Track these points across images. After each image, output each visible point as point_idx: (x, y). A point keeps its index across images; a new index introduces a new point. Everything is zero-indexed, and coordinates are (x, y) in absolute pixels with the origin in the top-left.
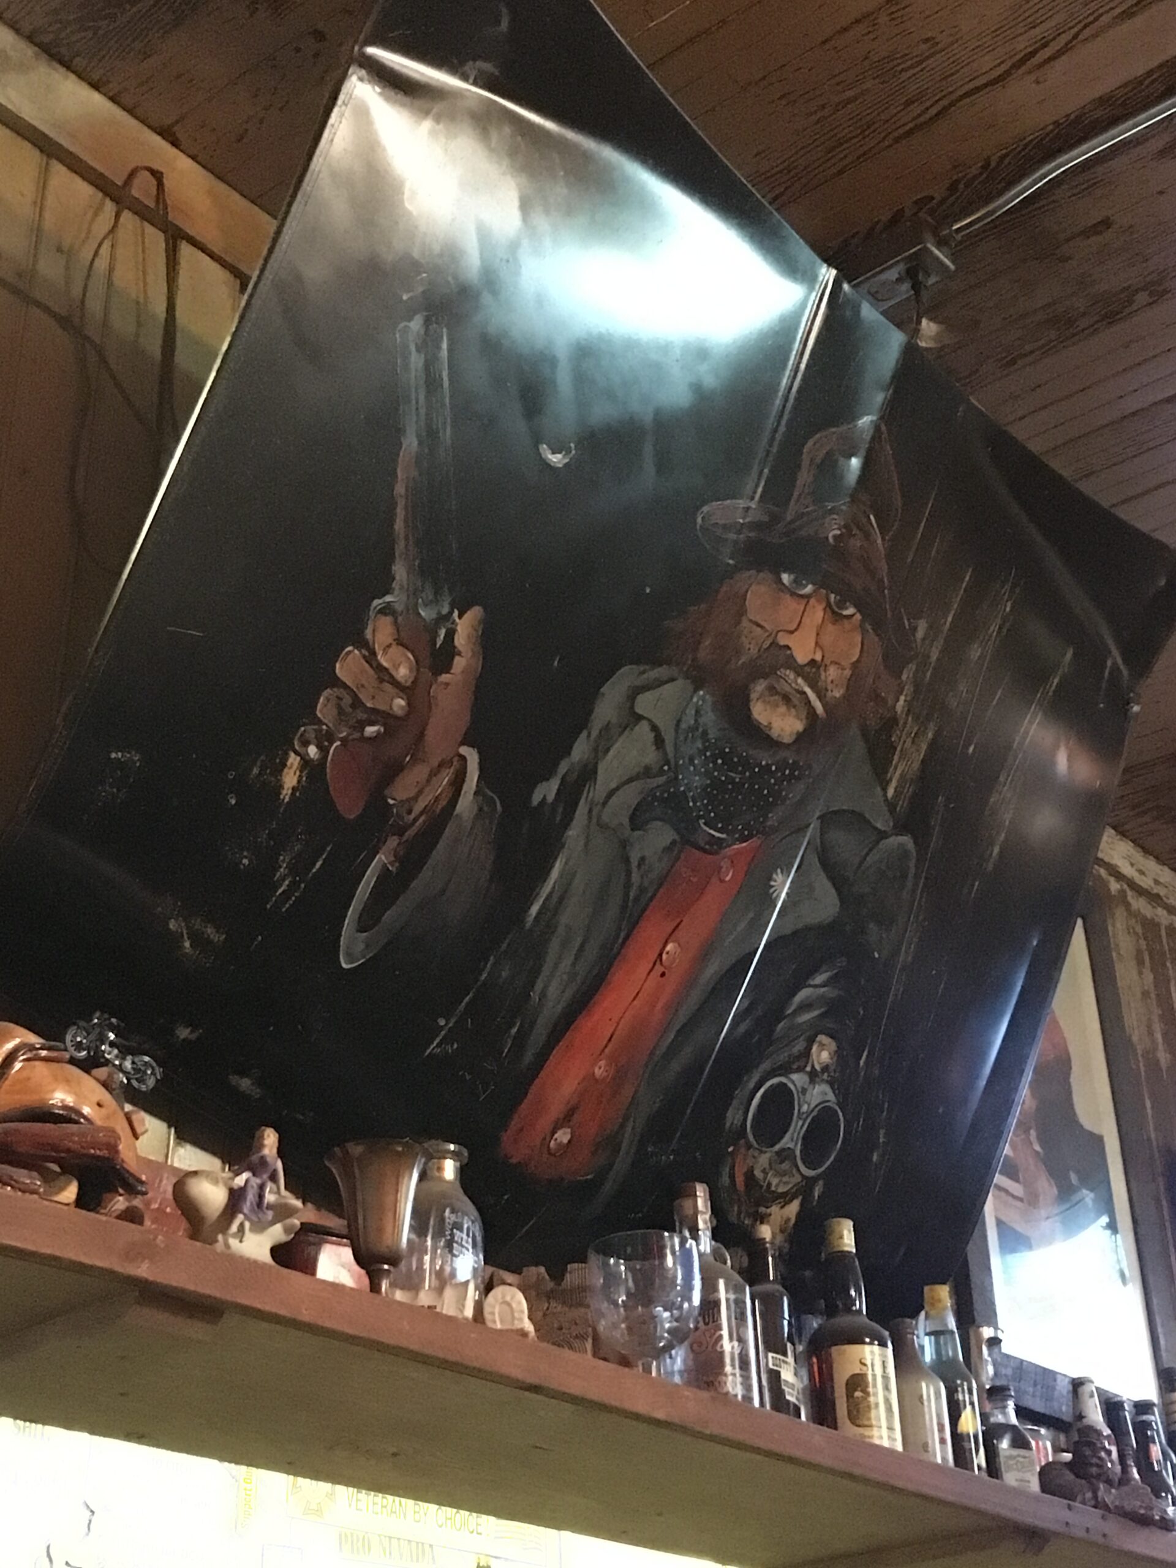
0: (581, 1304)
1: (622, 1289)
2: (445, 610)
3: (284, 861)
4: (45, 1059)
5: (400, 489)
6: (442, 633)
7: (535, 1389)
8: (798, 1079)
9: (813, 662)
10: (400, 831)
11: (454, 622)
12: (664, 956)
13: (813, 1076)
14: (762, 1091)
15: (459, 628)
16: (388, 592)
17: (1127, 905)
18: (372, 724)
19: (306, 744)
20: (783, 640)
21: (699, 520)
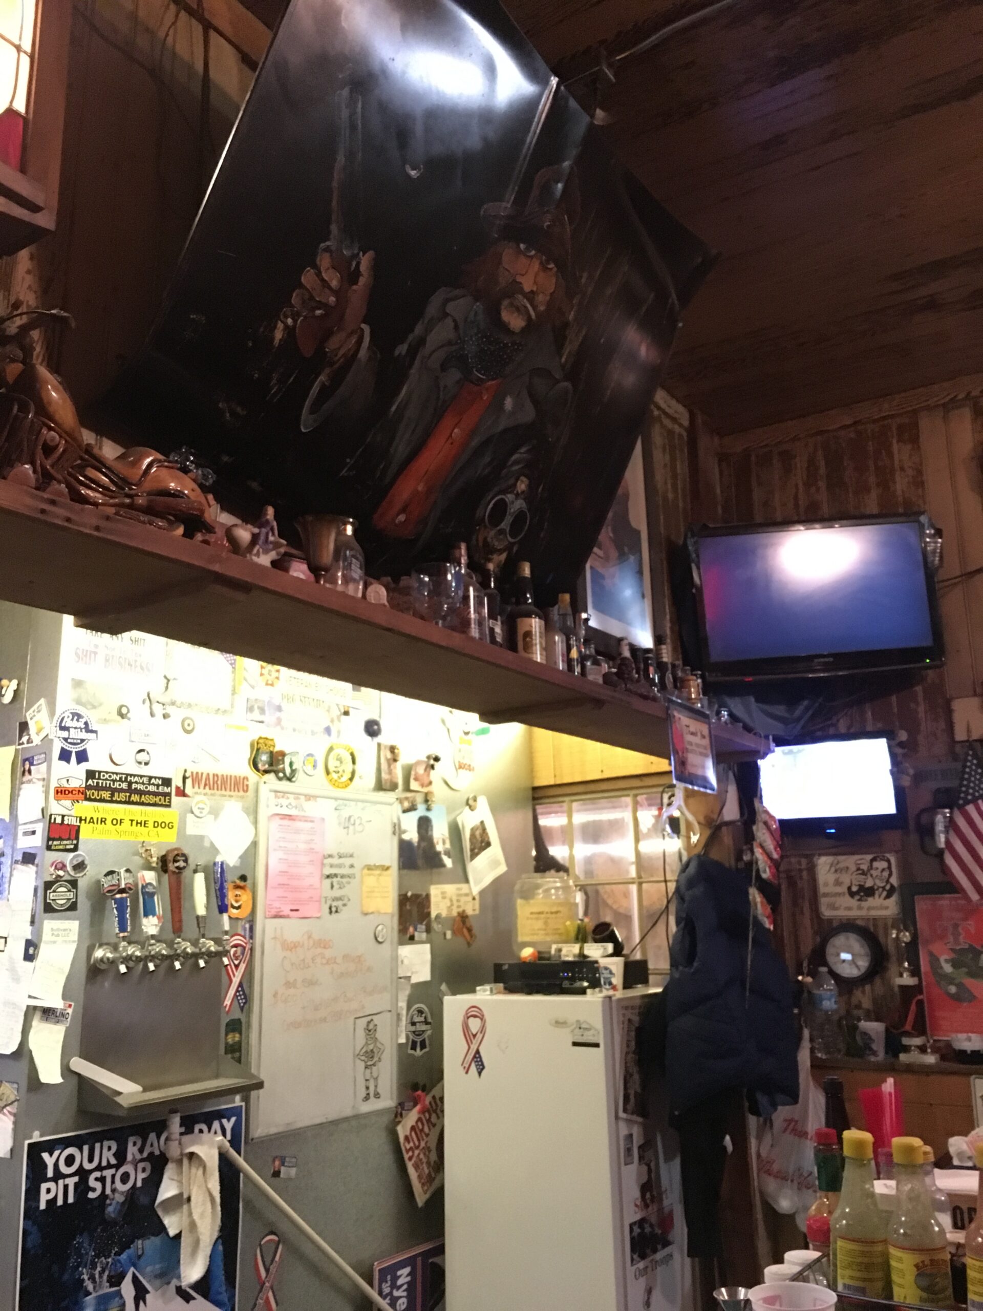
0: (408, 594)
1: (426, 589)
2: (356, 252)
3: (275, 377)
4: (166, 467)
5: (335, 184)
6: (354, 264)
7: (389, 630)
8: (509, 497)
9: (532, 292)
10: (332, 364)
11: (360, 259)
12: (453, 435)
13: (517, 495)
14: (493, 502)
15: (362, 262)
16: (328, 239)
17: (662, 423)
18: (320, 309)
19: (286, 317)
20: (519, 279)
21: (482, 213)
